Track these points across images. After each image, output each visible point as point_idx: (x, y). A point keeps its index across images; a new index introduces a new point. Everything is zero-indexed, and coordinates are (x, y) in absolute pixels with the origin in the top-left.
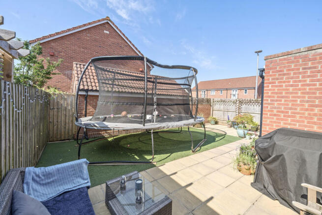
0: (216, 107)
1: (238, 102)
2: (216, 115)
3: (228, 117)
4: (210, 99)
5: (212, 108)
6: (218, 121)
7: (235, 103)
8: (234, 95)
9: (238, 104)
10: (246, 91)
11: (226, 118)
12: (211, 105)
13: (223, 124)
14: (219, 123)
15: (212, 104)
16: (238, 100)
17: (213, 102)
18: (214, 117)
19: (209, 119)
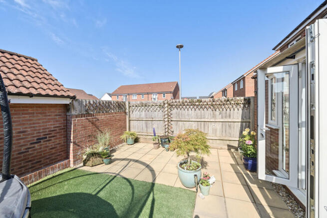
0: (135, 114)
1: (166, 105)
2: (136, 127)
3: (154, 131)
4: (125, 103)
5: (127, 117)
6: (139, 136)
7: (162, 106)
8: (154, 99)
9: (166, 109)
10: (164, 95)
11: (151, 131)
12: (126, 113)
13: (146, 141)
14: (141, 140)
15: (127, 111)
16: (166, 102)
17: (130, 107)
18: (132, 131)
19: (124, 137)
